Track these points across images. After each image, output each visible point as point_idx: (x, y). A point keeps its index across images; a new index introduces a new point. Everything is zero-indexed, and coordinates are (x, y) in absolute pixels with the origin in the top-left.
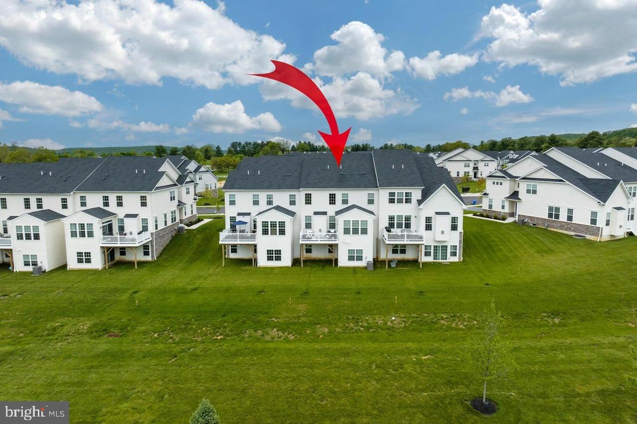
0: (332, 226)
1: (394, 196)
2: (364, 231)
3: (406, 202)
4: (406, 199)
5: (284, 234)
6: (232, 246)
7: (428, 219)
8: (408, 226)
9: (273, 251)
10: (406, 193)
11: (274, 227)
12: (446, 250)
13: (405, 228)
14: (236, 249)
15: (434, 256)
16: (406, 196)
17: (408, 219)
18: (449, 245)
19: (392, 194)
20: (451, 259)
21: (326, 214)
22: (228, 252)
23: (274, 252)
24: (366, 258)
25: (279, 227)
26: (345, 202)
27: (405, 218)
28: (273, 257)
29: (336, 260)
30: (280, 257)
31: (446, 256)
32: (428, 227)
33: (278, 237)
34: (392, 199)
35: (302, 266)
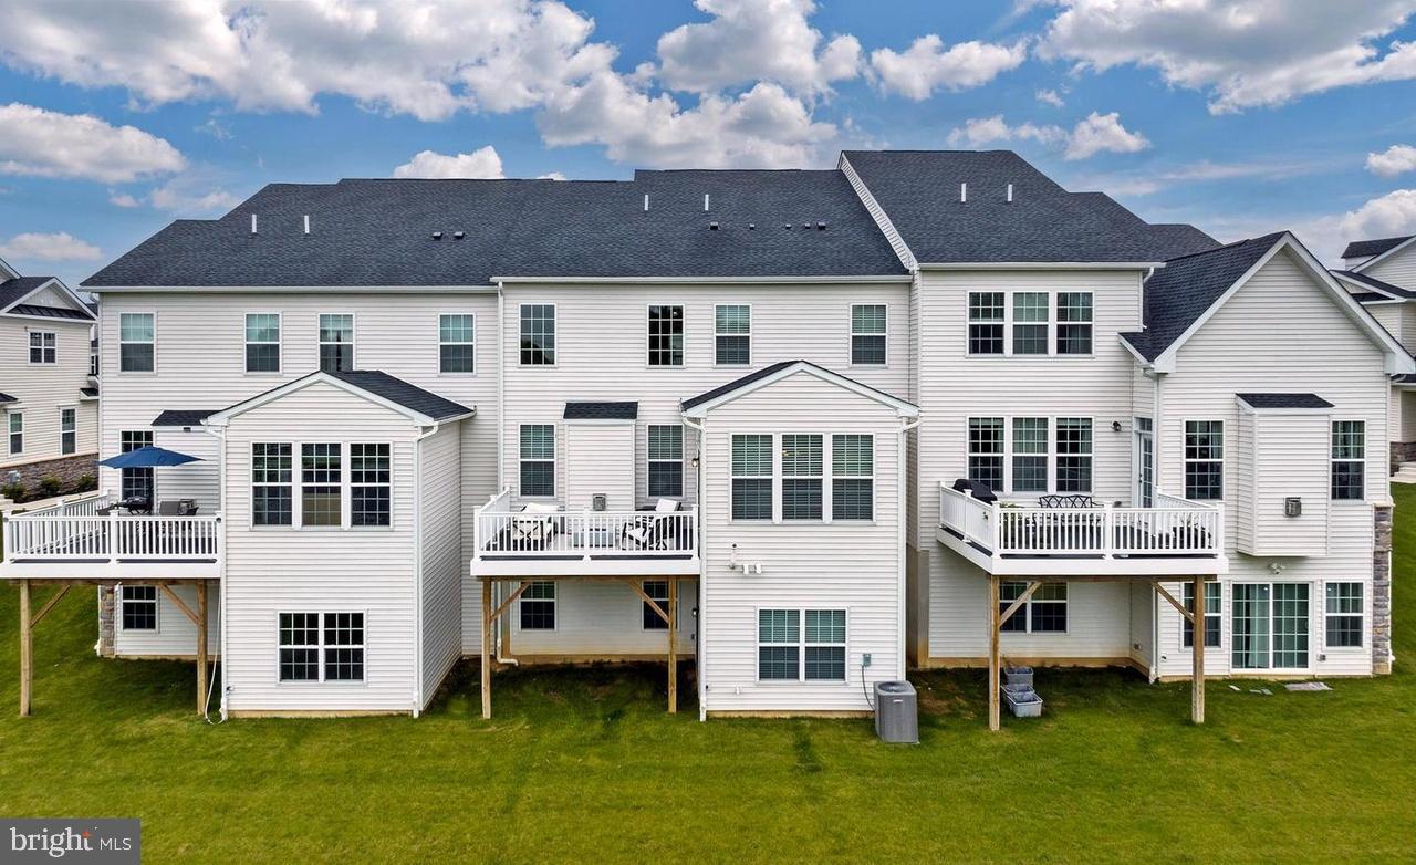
0: (665, 477)
1: (1000, 314)
2: (855, 502)
3: (1062, 348)
4: (1061, 330)
5: (385, 521)
6: (127, 593)
7: (1202, 440)
8: (1075, 476)
9: (313, 619)
10: (1062, 298)
11: (321, 477)
12: (1304, 608)
13: (1061, 487)
14: (152, 607)
15: (1237, 643)
16: (1062, 315)
17: (1074, 435)
18: (1318, 581)
19: (986, 304)
20: (1331, 662)
21: (633, 415)
22: (110, 623)
23: (321, 629)
24: (867, 660)
25: (356, 477)
26: (732, 348)
27: (1061, 435)
28: (314, 654)
29: (689, 667)
30: (358, 654)
31: (1304, 643)
32: (1204, 481)
33: (346, 541)
34: (986, 328)
35: (487, 713)
